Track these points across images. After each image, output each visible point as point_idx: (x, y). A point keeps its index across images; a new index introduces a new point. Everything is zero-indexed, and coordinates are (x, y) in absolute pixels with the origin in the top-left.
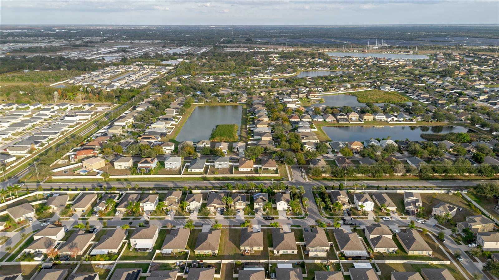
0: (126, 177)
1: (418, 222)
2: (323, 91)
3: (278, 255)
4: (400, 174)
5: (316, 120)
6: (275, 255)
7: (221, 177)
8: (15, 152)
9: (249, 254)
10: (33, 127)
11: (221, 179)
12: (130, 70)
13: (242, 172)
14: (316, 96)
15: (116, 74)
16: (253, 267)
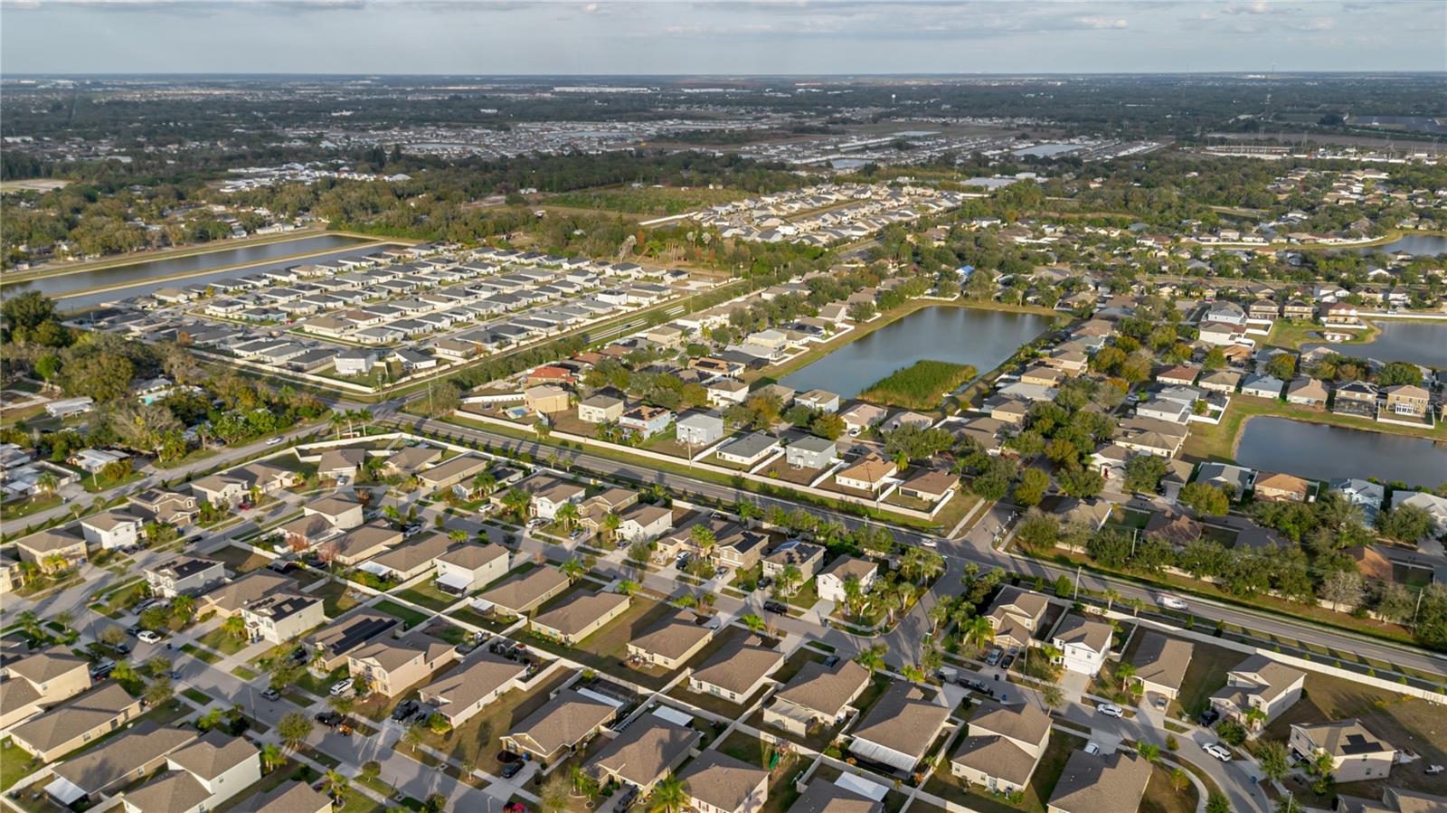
0: (581, 440)
1: (1211, 751)
2: (1407, 306)
3: (698, 691)
4: (1342, 608)
5: (1253, 391)
6: (689, 689)
7: (780, 488)
8: (446, 351)
9: (637, 668)
10: (529, 306)
11: (776, 491)
12: (863, 196)
13: (842, 487)
14: (1352, 320)
15: (816, 205)
16: (611, 696)
